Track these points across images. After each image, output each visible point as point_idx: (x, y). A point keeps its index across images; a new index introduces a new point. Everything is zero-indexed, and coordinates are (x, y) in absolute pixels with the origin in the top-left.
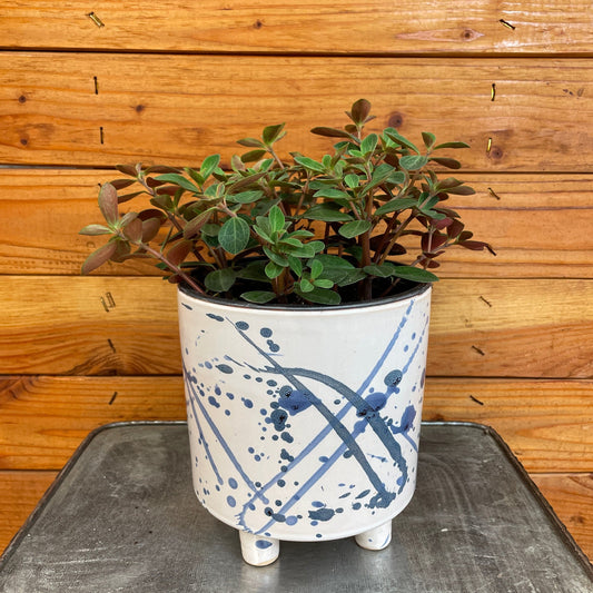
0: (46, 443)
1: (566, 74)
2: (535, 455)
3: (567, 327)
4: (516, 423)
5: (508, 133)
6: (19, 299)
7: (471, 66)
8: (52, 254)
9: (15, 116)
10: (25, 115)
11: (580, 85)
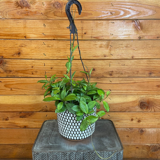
0: (35, 124)
1: (122, 62)
2: (119, 125)
3: (124, 103)
4: (116, 119)
5: (112, 72)
6: (31, 99)
7: (106, 61)
8: (37, 92)
9: (31, 70)
10: (33, 69)
11: (124, 64)
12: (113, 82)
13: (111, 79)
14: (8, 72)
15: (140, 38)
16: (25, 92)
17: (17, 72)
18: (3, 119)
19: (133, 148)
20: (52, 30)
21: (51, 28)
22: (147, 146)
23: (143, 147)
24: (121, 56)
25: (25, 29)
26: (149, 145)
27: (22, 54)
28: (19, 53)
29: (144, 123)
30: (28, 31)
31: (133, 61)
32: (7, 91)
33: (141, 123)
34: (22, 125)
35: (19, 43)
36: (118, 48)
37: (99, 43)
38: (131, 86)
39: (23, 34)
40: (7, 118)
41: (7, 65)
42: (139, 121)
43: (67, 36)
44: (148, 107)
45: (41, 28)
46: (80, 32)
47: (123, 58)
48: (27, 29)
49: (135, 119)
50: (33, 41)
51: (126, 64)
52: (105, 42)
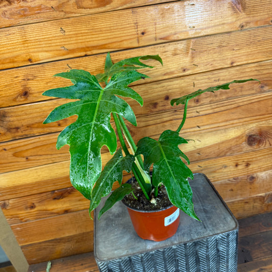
12: (201, 113)
13: (198, 109)
14: (14, 130)
15: (243, 26)
16: (53, 159)
17: (29, 128)
18: (26, 208)
19: (240, 204)
20: (79, 38)
21: (76, 34)
22: (261, 196)
23: (255, 200)
24: (211, 65)
25: (26, 45)
26: (263, 194)
27: (31, 94)
28: (26, 94)
29: (255, 166)
30: (33, 47)
31: (233, 70)
32: (21, 163)
33: (251, 167)
34: (59, 210)
35: (21, 73)
36: (206, 51)
37: (170, 47)
38: (233, 113)
39: (25, 56)
40: (33, 205)
41: (7, 119)
42: (248, 165)
43: (110, 45)
44: (260, 142)
45: (56, 38)
46: (133, 33)
47: (216, 68)
48: (29, 44)
49: (241, 163)
50: (46, 65)
51: (221, 78)
52: (181, 43)
